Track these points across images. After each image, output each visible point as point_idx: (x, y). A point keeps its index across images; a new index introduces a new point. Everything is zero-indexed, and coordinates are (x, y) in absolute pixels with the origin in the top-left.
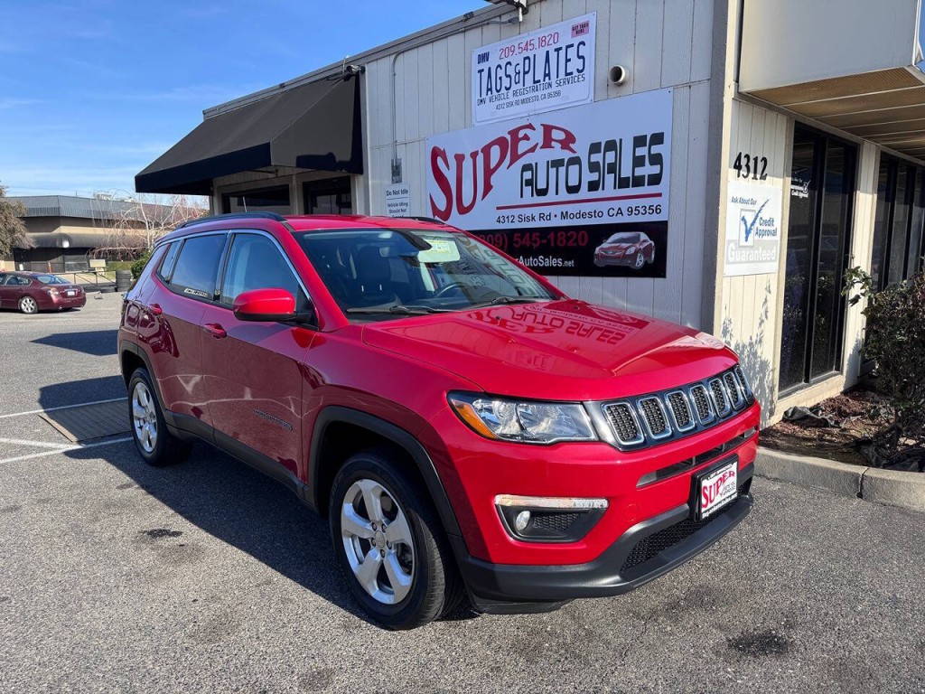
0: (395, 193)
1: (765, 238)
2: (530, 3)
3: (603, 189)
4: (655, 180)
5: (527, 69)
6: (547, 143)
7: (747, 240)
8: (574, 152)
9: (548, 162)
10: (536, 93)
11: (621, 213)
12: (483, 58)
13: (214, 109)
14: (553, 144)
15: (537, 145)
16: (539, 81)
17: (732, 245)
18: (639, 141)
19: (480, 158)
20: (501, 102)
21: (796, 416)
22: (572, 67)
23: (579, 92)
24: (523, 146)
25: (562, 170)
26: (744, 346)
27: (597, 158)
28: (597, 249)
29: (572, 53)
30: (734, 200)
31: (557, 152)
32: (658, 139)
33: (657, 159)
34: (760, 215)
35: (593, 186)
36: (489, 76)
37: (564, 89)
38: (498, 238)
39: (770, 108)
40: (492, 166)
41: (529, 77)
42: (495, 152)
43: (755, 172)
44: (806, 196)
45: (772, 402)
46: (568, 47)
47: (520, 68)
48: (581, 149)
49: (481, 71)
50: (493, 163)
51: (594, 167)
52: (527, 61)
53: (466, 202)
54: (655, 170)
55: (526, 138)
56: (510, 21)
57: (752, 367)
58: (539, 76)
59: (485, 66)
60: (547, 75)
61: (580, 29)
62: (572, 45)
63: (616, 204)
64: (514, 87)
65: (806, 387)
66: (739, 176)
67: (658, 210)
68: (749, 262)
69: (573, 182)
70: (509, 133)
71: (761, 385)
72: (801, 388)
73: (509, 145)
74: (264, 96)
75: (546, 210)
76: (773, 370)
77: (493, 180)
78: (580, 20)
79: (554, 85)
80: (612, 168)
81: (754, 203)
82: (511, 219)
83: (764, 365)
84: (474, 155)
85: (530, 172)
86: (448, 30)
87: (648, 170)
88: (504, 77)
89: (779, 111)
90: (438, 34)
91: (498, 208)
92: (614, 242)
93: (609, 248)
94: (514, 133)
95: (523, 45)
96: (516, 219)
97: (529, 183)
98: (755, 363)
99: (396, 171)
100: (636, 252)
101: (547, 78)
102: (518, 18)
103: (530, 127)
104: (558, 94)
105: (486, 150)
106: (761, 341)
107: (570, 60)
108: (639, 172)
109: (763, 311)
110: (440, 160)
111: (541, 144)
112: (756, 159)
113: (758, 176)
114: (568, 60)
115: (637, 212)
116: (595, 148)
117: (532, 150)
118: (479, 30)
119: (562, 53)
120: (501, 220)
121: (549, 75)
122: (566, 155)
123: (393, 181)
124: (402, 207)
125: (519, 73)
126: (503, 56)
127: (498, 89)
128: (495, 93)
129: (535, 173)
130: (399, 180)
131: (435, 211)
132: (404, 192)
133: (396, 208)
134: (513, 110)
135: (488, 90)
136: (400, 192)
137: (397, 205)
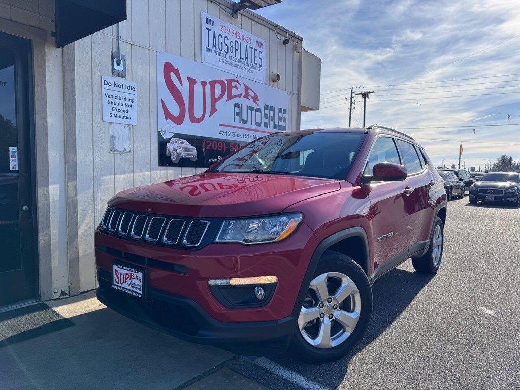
0: (117, 86)
3: (269, 128)
4: (285, 128)
5: (237, 48)
6: (247, 96)
8: (259, 105)
9: (247, 106)
10: (242, 65)
12: (210, 22)
14: (249, 97)
16: (242, 59)
18: (280, 110)
19: (208, 87)
20: (222, 58)
22: (257, 62)
23: (259, 76)
24: (234, 92)
25: (254, 113)
29: (257, 54)
31: (251, 103)
32: (285, 111)
33: (285, 120)
35: (266, 125)
36: (215, 37)
37: (254, 71)
38: (220, 145)
41: (238, 54)
42: (218, 87)
46: (255, 50)
47: (233, 44)
48: (261, 105)
49: (209, 30)
50: (217, 96)
51: (266, 116)
53: (198, 114)
55: (236, 87)
58: (243, 56)
59: (212, 28)
61: (260, 44)
62: (257, 50)
64: (230, 54)
69: (258, 121)
70: (226, 80)
73: (227, 87)
75: (247, 132)
77: (217, 105)
78: (259, 40)
79: (250, 65)
80: (272, 119)
82: (228, 134)
84: (204, 84)
85: (239, 108)
88: (224, 44)
91: (220, 125)
94: (230, 81)
95: (235, 33)
96: (231, 134)
97: (238, 114)
101: (247, 60)
104: (252, 72)
105: (213, 85)
108: (280, 123)
110: (172, 74)
111: (243, 95)
116: (266, 107)
117: (240, 96)
119: (253, 51)
120: (222, 133)
121: (247, 58)
123: (113, 72)
124: (127, 102)
125: (233, 47)
126: (223, 30)
127: (221, 49)
128: (218, 50)
129: (241, 110)
130: (122, 75)
131: (168, 115)
132: (129, 88)
133: (118, 101)
134: (229, 67)
135: (214, 46)
136: (124, 87)
137: (120, 98)
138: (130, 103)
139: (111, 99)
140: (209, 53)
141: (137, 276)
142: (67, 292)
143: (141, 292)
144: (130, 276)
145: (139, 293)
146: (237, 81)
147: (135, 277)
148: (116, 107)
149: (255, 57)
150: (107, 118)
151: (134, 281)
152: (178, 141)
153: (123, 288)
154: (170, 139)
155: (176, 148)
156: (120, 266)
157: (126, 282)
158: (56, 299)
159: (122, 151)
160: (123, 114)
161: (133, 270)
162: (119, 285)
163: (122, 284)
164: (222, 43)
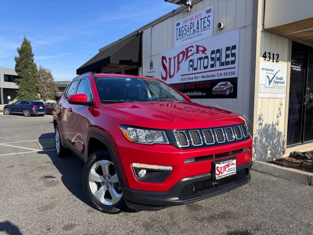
0: (151, 72)
1: (279, 84)
2: (193, 4)
3: (215, 67)
4: (233, 62)
5: (191, 27)
6: (198, 52)
7: (269, 84)
8: (206, 54)
9: (198, 58)
10: (194, 35)
11: (222, 75)
12: (178, 24)
13: (102, 49)
14: (199, 52)
15: (194, 52)
16: (195, 31)
17: (262, 86)
18: (228, 49)
19: (176, 59)
20: (183, 39)
21: (295, 155)
22: (206, 25)
23: (208, 33)
24: (190, 53)
25: (202, 61)
26: (269, 125)
27: (214, 56)
28: (213, 89)
29: (206, 19)
30: (263, 69)
31: (201, 55)
32: (234, 47)
33: (234, 55)
34: (276, 76)
35: (212, 66)
36: (180, 30)
37: (203, 32)
38: (181, 86)
39: (280, 35)
40: (180, 61)
41: (192, 30)
42: (181, 56)
43: (273, 59)
44: (300, 70)
45: (284, 148)
46: (204, 18)
47: (189, 27)
48: (208, 53)
49: (177, 29)
51: (212, 59)
52: (191, 24)
53: (172, 74)
54: (233, 59)
55: (191, 50)
56: (186, 11)
57: (273, 134)
58: (195, 29)
59: (178, 27)
60: (198, 28)
61: (208, 11)
62: (206, 17)
63: (220, 72)
64: (187, 33)
65: (301, 144)
66: (265, 60)
67: (234, 73)
68: (271, 93)
69: (206, 65)
70: (186, 49)
71: (278, 141)
72: (299, 145)
73: (185, 53)
74: (115, 43)
75: (196, 75)
76: (284, 136)
77: (180, 65)
78: (208, 8)
79: (200, 31)
80: (219, 59)
81: (272, 71)
82: (185, 79)
83: (279, 134)
84: (174, 58)
85: (192, 62)
86: (168, 16)
87: (231, 59)
89: (284, 37)
90: (165, 18)
91: (181, 76)
92: (219, 86)
93: (218, 88)
94: (187, 49)
95: (190, 19)
96: (187, 79)
97: (191, 66)
98: (275, 132)
99: (151, 65)
100: (227, 89)
101: (198, 29)
102: (188, 10)
103: (192, 47)
105: (178, 56)
106: (278, 124)
107: (205, 22)
108: (228, 60)
109: (278, 112)
110: (164, 60)
112: (273, 54)
113: (275, 61)
114: (204, 22)
115: (227, 74)
116: (213, 52)
117: (193, 54)
118: (177, 15)
119: (203, 20)
120: (182, 79)
122: (204, 55)
123: (150, 68)
127: (182, 34)
128: (181, 36)
132: (153, 72)
134: (187, 41)
135: (179, 35)
140: (177, 41)
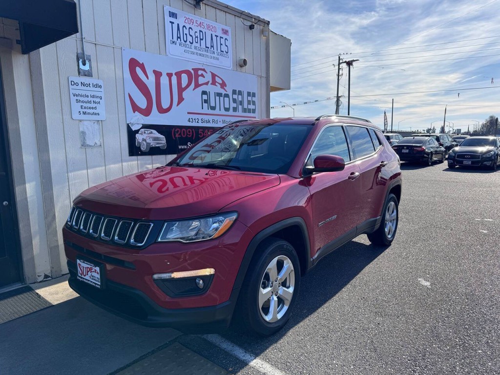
0: (84, 85)
3: (238, 112)
4: (254, 111)
5: (202, 38)
6: (214, 82)
8: (226, 91)
9: (215, 93)
10: (207, 54)
12: (173, 15)
14: (217, 84)
15: (209, 82)
16: (209, 48)
18: (249, 94)
19: (174, 79)
20: (187, 49)
23: (226, 62)
24: (201, 80)
25: (222, 98)
27: (235, 97)
29: (223, 41)
31: (219, 89)
32: (254, 94)
33: (254, 103)
35: (234, 109)
36: (179, 29)
37: (221, 58)
38: (189, 132)
41: (203, 43)
42: (184, 77)
46: (221, 38)
47: (197, 34)
48: (229, 91)
49: (172, 23)
50: (184, 85)
51: (235, 101)
52: (202, 33)
53: (165, 105)
54: (254, 107)
55: (202, 75)
58: (209, 45)
61: (225, 32)
64: (195, 44)
69: (227, 106)
70: (193, 69)
73: (193, 77)
75: (216, 118)
77: (184, 94)
79: (216, 53)
80: (241, 103)
82: (197, 121)
84: (170, 75)
85: (206, 96)
87: (252, 107)
88: (188, 35)
91: (188, 113)
94: (196, 70)
95: (199, 23)
96: (200, 121)
97: (206, 101)
104: (218, 59)
108: (249, 107)
110: (138, 69)
111: (211, 82)
116: (234, 92)
117: (207, 84)
119: (218, 38)
120: (191, 120)
121: (213, 47)
123: (79, 73)
124: (95, 99)
125: (197, 37)
126: (187, 21)
127: (185, 40)
128: (182, 41)
129: (209, 97)
130: (89, 74)
131: (135, 108)
132: (97, 86)
133: (86, 99)
134: (195, 57)
135: (178, 38)
136: (91, 85)
137: (88, 96)
138: (97, 100)
139: (79, 98)
140: (173, 45)
141: (95, 270)
142: (50, 275)
143: (100, 284)
144: (91, 269)
145: (98, 285)
146: (204, 70)
147: (94, 270)
148: (85, 105)
149: (221, 44)
150: (76, 116)
151: (94, 274)
152: (146, 132)
153: (86, 279)
154: (139, 130)
155: (145, 138)
156: (82, 261)
157: (87, 274)
158: (40, 282)
159: (93, 145)
160: (91, 111)
161: (92, 265)
162: (83, 276)
163: (85, 276)
164: (186, 34)
